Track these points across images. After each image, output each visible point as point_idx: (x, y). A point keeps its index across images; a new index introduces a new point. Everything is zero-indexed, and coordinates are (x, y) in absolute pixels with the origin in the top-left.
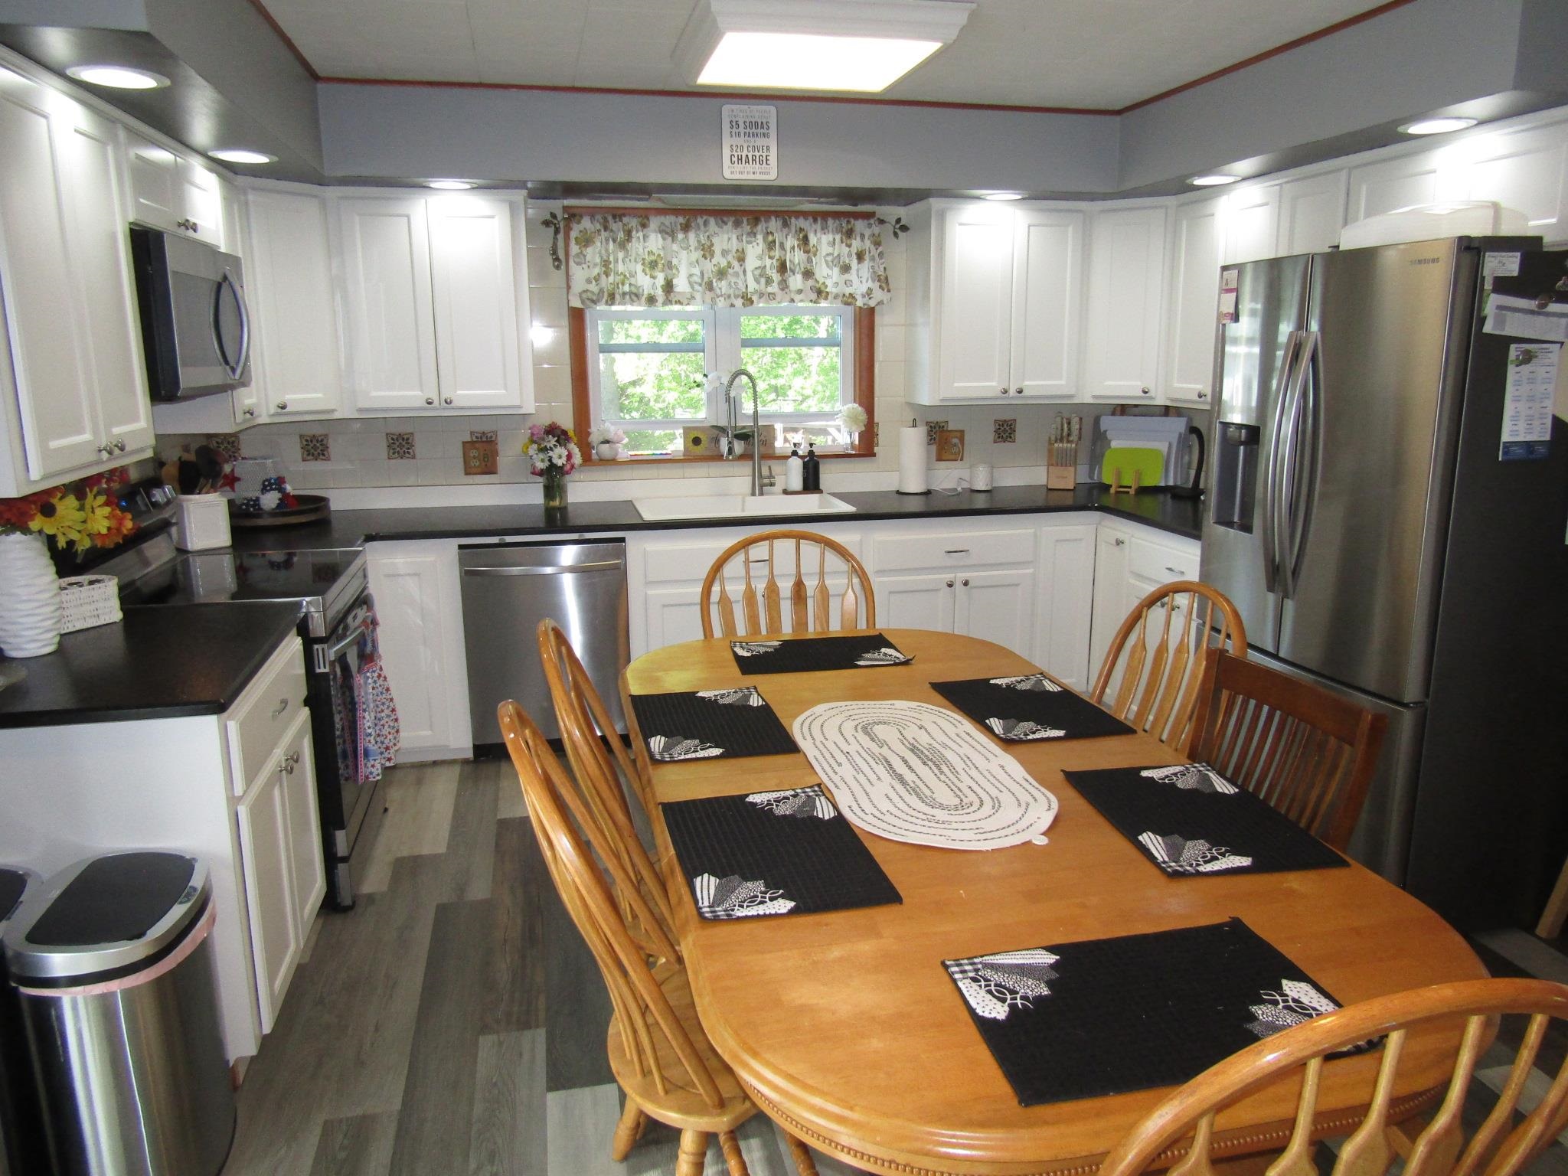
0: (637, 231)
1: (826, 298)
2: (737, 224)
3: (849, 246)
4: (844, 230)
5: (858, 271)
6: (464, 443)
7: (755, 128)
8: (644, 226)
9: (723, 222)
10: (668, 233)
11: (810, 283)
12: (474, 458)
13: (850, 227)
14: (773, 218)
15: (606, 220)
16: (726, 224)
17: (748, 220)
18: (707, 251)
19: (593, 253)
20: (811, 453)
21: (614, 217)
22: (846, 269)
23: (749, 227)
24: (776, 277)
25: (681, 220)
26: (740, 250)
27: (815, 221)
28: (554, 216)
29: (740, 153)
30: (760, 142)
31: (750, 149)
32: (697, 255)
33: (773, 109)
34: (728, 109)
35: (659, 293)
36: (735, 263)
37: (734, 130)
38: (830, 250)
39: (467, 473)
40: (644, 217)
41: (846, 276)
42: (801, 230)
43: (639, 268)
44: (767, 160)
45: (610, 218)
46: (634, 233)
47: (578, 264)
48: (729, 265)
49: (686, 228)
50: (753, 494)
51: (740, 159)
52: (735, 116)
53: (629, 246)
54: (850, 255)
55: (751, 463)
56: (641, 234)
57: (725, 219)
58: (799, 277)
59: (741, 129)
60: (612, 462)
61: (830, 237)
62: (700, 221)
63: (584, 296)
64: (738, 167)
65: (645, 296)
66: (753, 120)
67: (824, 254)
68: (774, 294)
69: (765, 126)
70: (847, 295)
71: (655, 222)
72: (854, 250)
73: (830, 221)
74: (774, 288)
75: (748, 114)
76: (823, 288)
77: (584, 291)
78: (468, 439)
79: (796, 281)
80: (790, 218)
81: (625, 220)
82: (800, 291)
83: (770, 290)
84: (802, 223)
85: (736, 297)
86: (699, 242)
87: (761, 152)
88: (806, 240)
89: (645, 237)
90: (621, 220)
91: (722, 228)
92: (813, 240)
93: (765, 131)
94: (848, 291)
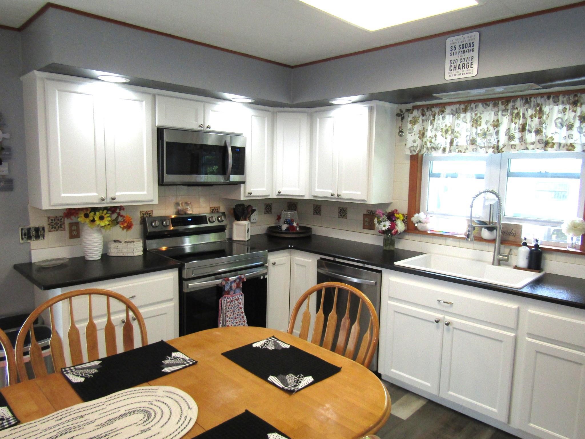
0: (439, 114)
1: (552, 147)
2: (495, 105)
3: (575, 112)
4: (571, 101)
5: (580, 128)
6: (364, 215)
7: (467, 47)
8: (443, 112)
9: (487, 105)
10: (455, 113)
11: (539, 137)
12: (367, 222)
13: (576, 98)
14: (519, 100)
15: (423, 110)
16: (489, 106)
17: (502, 102)
18: (476, 122)
19: (417, 128)
20: (537, 246)
21: (428, 109)
22: (570, 127)
23: (503, 106)
24: (517, 135)
25: (462, 106)
26: (496, 120)
27: (549, 98)
28: (401, 111)
29: (455, 64)
30: (468, 55)
31: (462, 60)
32: (469, 125)
33: (476, 34)
34: (450, 41)
35: (448, 146)
36: (491, 128)
37: (453, 51)
38: (560, 115)
39: (364, 228)
40: (442, 107)
41: (570, 132)
42: (538, 105)
43: (439, 134)
44: (471, 65)
45: (426, 110)
46: (436, 116)
47: (410, 133)
48: (488, 130)
49: (465, 111)
50: (493, 264)
51: (455, 68)
52: (454, 43)
53: (435, 123)
54: (574, 118)
55: (494, 244)
56: (441, 116)
57: (488, 103)
58: (533, 134)
59: (457, 50)
60: (424, 233)
61: (561, 107)
62: (473, 105)
63: (412, 149)
64: (454, 72)
65: (442, 148)
66: (465, 43)
67: (555, 117)
68: (515, 145)
69: (472, 45)
70: (569, 144)
71: (448, 109)
72: (578, 114)
73: (561, 98)
74: (516, 142)
75: (462, 40)
76: (550, 140)
77: (412, 146)
78: (366, 213)
79: (531, 137)
80: (531, 98)
81: (433, 109)
82: (533, 143)
83: (512, 143)
84: (539, 100)
85: (489, 147)
86: (472, 117)
87: (468, 61)
88: (541, 111)
89: (443, 118)
90: (431, 110)
91: (485, 108)
92: (546, 109)
93: (472, 48)
94: (570, 141)
